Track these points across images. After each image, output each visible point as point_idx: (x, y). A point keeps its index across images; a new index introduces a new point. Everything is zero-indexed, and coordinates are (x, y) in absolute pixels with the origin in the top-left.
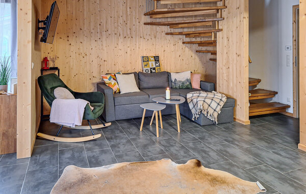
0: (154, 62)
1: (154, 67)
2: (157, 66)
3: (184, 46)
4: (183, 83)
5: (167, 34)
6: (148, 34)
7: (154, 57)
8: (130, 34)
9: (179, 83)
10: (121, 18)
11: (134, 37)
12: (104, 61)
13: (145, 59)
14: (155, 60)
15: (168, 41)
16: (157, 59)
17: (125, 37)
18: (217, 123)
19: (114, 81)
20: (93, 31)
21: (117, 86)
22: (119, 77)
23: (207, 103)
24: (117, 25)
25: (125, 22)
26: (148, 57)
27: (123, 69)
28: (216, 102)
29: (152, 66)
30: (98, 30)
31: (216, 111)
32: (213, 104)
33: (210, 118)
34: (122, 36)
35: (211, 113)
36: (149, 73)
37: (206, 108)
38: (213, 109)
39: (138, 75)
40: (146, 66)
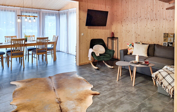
0: (173, 39)
1: (172, 42)
6: (170, 16)
8: (156, 17)
10: (149, 7)
11: (158, 20)
12: (139, 35)
17: (152, 20)
18: (171, 96)
19: (132, 47)
20: (133, 18)
21: (132, 50)
22: (135, 45)
23: (162, 75)
24: (146, 12)
25: (152, 10)
26: (168, 34)
27: (150, 41)
28: (172, 78)
29: (170, 41)
30: (136, 18)
31: (171, 86)
32: (169, 78)
33: (165, 89)
34: (150, 20)
35: (165, 85)
36: (167, 46)
37: (160, 79)
38: (168, 83)
39: (154, 46)
40: (165, 40)
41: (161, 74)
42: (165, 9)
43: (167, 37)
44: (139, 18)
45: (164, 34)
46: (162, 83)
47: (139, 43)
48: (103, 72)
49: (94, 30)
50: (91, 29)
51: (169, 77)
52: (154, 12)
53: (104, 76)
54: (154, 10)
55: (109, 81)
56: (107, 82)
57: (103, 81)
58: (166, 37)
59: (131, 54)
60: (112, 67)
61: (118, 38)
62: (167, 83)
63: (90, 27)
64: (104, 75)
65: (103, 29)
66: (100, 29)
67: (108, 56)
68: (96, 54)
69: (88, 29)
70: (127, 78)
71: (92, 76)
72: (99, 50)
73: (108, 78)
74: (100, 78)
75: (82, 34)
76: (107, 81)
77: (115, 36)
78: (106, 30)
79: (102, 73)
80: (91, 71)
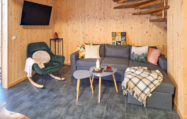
0: (120, 37)
1: (120, 40)
2: (123, 40)
3: (151, 24)
4: (139, 57)
5: (134, 14)
6: (117, 15)
7: (122, 33)
8: (104, 16)
9: (136, 56)
10: (97, 5)
11: (106, 19)
12: (87, 35)
13: (114, 35)
14: (122, 35)
15: (135, 20)
16: (124, 35)
17: (100, 19)
18: (145, 106)
19: (83, 49)
20: (80, 16)
21: (84, 53)
22: (86, 46)
23: (133, 83)
24: (94, 11)
25: (100, 9)
26: (116, 33)
27: (98, 41)
28: (145, 84)
29: (118, 40)
30: (83, 16)
31: (144, 93)
32: (141, 85)
33: (137, 99)
34: (98, 18)
35: (137, 93)
36: (116, 45)
37: (131, 87)
38: (141, 90)
39: (105, 46)
40: (113, 39)
41: (132, 81)
42: (112, 8)
43: (116, 36)
44: (87, 17)
45: (112, 33)
46: (134, 92)
47: (90, 44)
48: (52, 90)
49: (33, 30)
50: (28, 29)
51: (141, 83)
52: (102, 11)
53: (55, 97)
54: (102, 8)
55: (67, 105)
56: (64, 109)
57: (57, 108)
58: (114, 36)
59: (83, 57)
60: (63, 79)
61: (62, 39)
62: (139, 90)
63: (26, 26)
64: (55, 95)
65: (44, 29)
66: (41, 29)
67: (57, 65)
68: (40, 66)
69: (23, 29)
70: (85, 91)
71: (36, 103)
72: (42, 57)
73: (63, 99)
74: (51, 103)
75: (14, 38)
76: (64, 107)
77: (60, 37)
78: (48, 30)
79: (51, 93)
80: (32, 94)
